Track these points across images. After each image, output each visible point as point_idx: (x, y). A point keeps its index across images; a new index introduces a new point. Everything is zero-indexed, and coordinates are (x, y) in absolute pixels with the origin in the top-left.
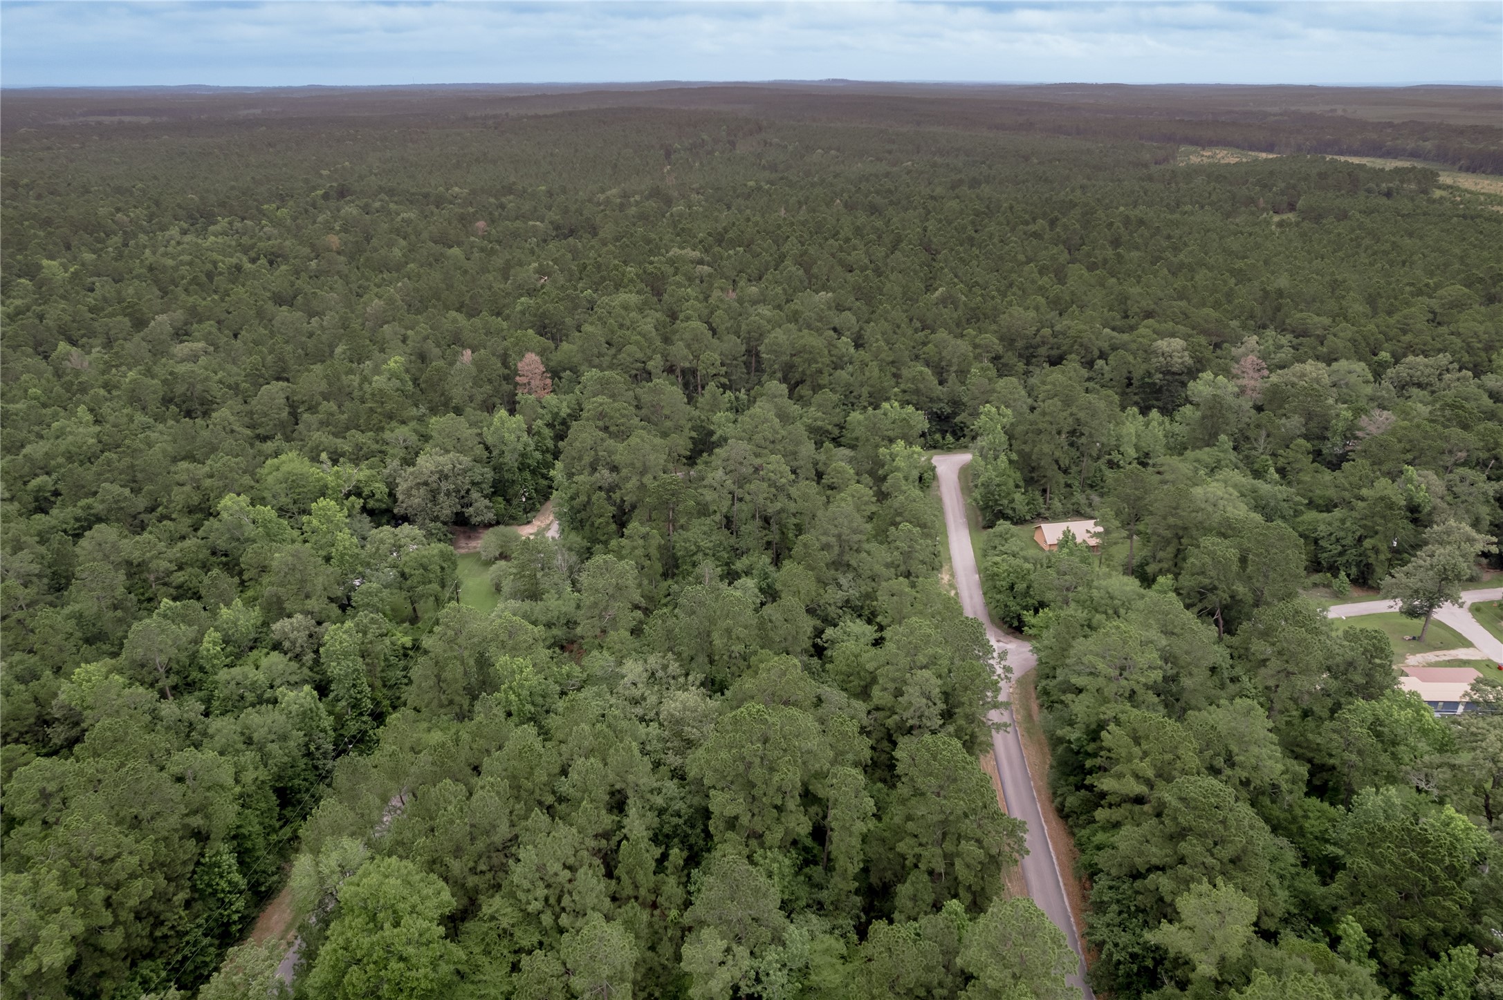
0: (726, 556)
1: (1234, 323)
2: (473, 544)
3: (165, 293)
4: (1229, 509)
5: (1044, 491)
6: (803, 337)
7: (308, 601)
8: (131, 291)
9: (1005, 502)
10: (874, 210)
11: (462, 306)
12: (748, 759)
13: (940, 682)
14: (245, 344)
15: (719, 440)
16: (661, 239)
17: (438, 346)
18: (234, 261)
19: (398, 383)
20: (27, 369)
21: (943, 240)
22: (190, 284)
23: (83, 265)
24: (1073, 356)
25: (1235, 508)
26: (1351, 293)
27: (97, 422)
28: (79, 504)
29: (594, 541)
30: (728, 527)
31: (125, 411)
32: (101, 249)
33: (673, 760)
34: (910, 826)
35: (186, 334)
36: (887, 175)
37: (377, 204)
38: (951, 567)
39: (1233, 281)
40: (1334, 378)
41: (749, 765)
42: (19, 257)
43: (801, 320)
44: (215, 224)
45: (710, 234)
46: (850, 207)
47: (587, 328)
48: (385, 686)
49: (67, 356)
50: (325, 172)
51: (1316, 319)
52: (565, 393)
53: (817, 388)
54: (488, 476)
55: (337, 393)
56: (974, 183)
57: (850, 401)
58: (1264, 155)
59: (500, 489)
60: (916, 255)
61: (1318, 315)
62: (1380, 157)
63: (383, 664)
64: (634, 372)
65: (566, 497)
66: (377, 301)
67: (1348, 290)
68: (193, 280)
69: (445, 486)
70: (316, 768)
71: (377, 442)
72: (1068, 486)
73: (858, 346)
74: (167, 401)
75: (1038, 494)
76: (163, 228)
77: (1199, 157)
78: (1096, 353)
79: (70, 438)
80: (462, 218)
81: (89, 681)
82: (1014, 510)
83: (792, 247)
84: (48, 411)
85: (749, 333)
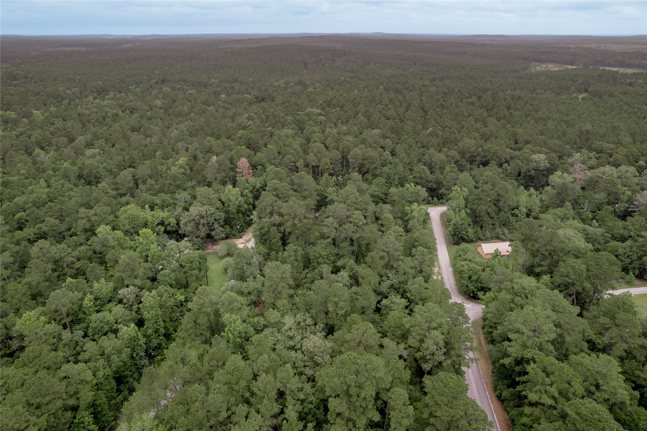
0: (333, 259)
1: (568, 147)
2: (215, 247)
3: (84, 125)
4: (577, 242)
5: (482, 227)
6: (368, 152)
7: (135, 280)
8: (69, 125)
9: (464, 232)
10: (397, 91)
11: (213, 134)
12: (348, 383)
13: (443, 337)
14: (117, 150)
15: (330, 201)
16: (303, 104)
17: (202, 152)
18: (115, 111)
19: (182, 170)
20: (21, 161)
21: (430, 105)
22: (95, 122)
23: (51, 113)
24: (493, 162)
25: (579, 241)
26: (623, 132)
27: (49, 186)
28: (36, 227)
29: (271, 249)
30: (334, 244)
31: (61, 182)
32: (59, 106)
33: (309, 372)
34: (432, 420)
35: (92, 145)
36: (402, 75)
37: (179, 86)
38: (439, 264)
39: (565, 126)
40: (619, 174)
41: (349, 386)
42: (24, 109)
43: (366, 143)
44: (108, 95)
45: (324, 102)
46: (387, 90)
47: (269, 146)
48: (171, 320)
49: (38, 155)
50: (157, 72)
51: (608, 145)
52: (259, 176)
53: (375, 176)
54: (223, 216)
55: (156, 175)
56: (442, 79)
57: (389, 183)
58: (570, 67)
59: (228, 222)
60: (418, 112)
61: (608, 143)
62: (623, 67)
63: (170, 310)
64: (290, 167)
65: (258, 228)
66: (175, 131)
67: (621, 131)
68: (96, 120)
69: (202, 221)
70: (136, 364)
71: (172, 199)
72: (493, 224)
73: (393, 155)
74: (80, 177)
75: (479, 228)
76: (86, 97)
77: (540, 68)
78: (504, 160)
79: (35, 195)
80: (215, 93)
81: (30, 320)
82: (468, 236)
83: (361, 108)
84: (28, 181)
85: (343, 149)
